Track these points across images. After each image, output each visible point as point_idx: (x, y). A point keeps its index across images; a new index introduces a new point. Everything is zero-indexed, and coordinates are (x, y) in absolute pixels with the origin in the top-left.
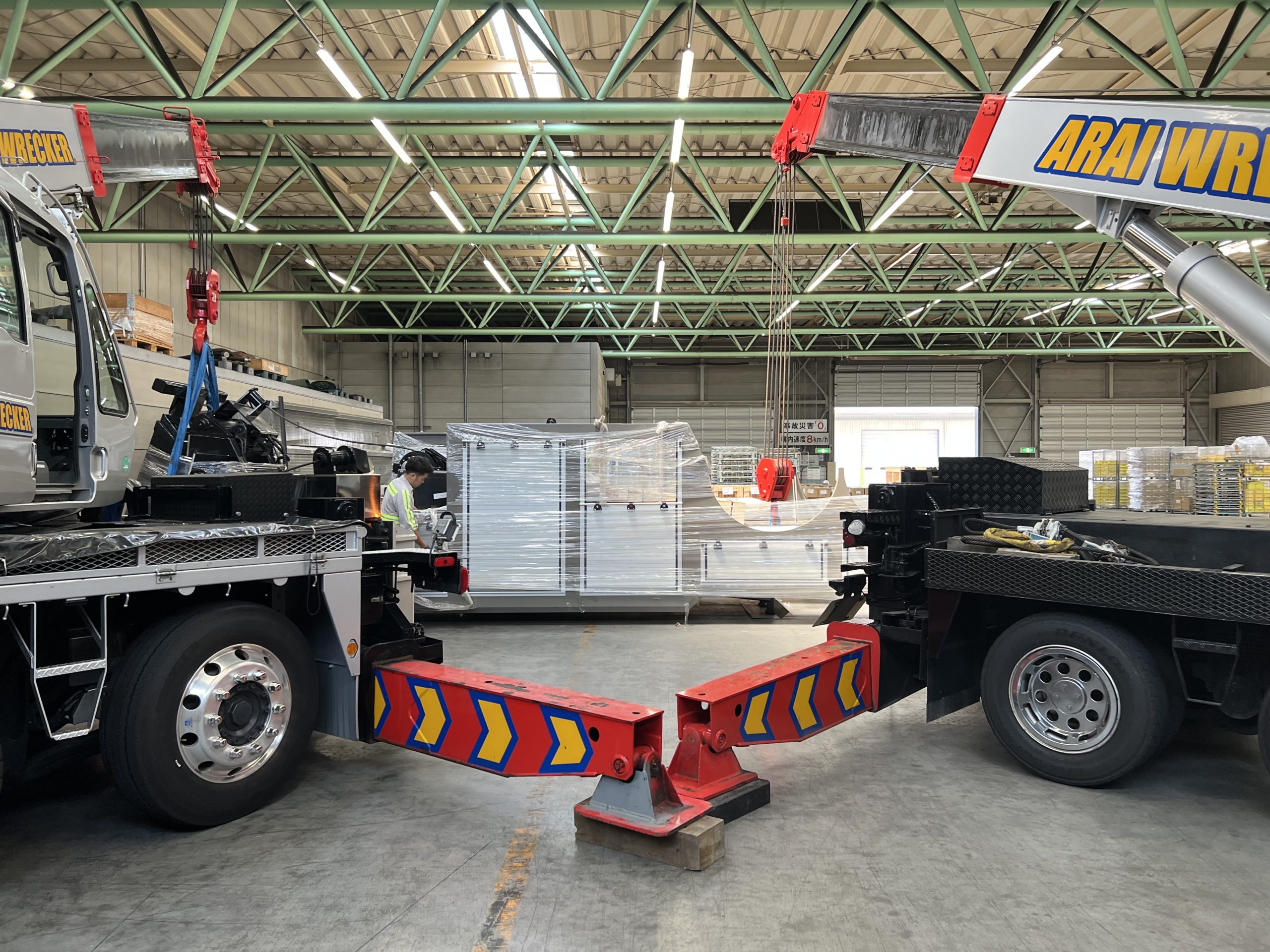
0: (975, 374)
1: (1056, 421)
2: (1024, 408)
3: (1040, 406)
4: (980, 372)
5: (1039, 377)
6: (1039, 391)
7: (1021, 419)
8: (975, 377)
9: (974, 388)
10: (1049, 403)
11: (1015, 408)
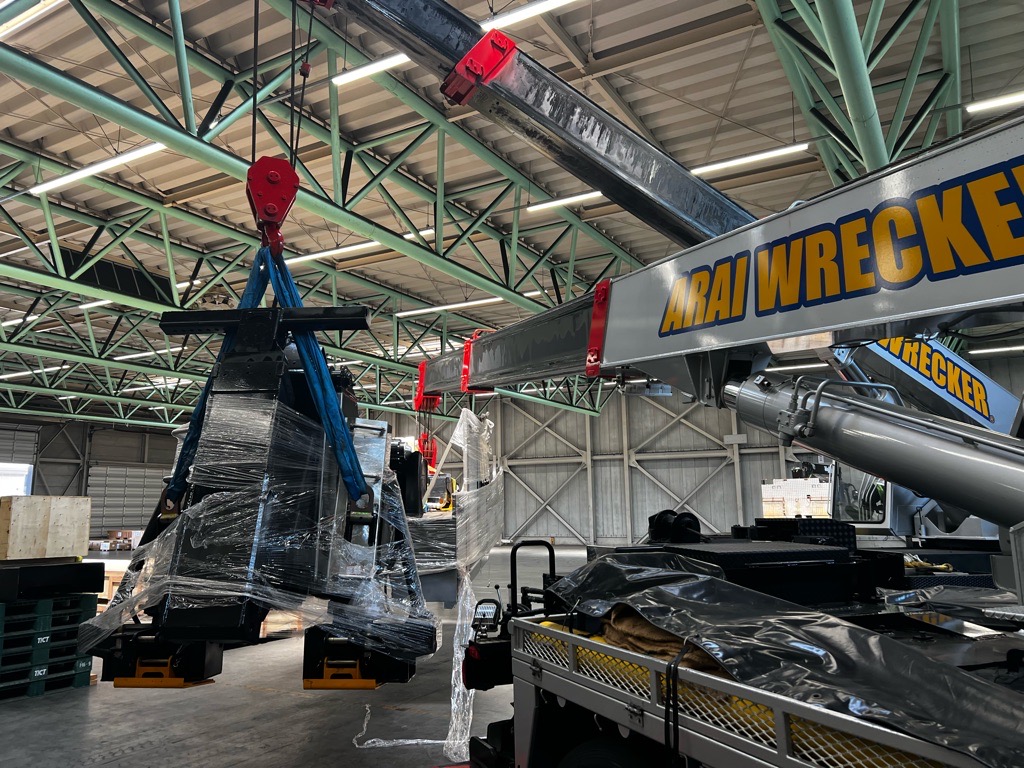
0: (34, 434)
1: (101, 480)
2: (73, 468)
3: (89, 467)
4: (38, 432)
5: (90, 441)
6: (89, 454)
7: (70, 478)
8: (33, 436)
9: (32, 447)
10: (97, 464)
11: (65, 468)
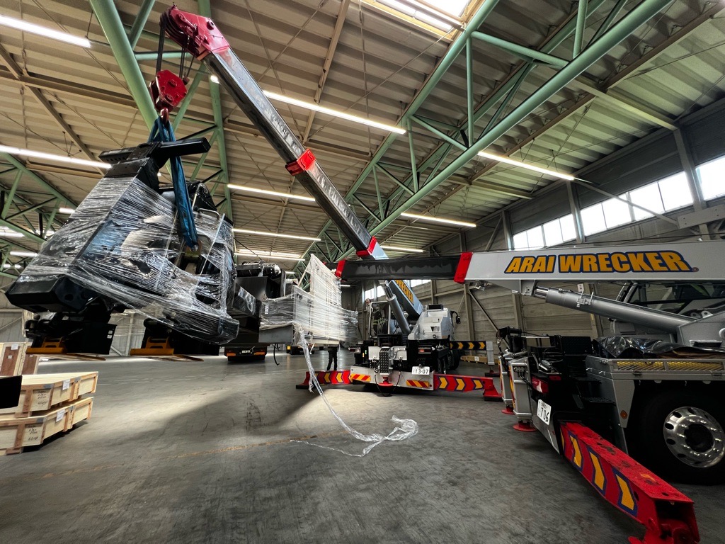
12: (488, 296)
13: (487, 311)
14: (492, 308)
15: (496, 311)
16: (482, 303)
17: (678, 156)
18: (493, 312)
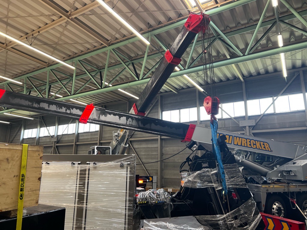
12: (142, 146)
13: (140, 156)
14: (143, 154)
15: (145, 156)
16: (137, 150)
17: (242, 93)
18: (143, 157)
